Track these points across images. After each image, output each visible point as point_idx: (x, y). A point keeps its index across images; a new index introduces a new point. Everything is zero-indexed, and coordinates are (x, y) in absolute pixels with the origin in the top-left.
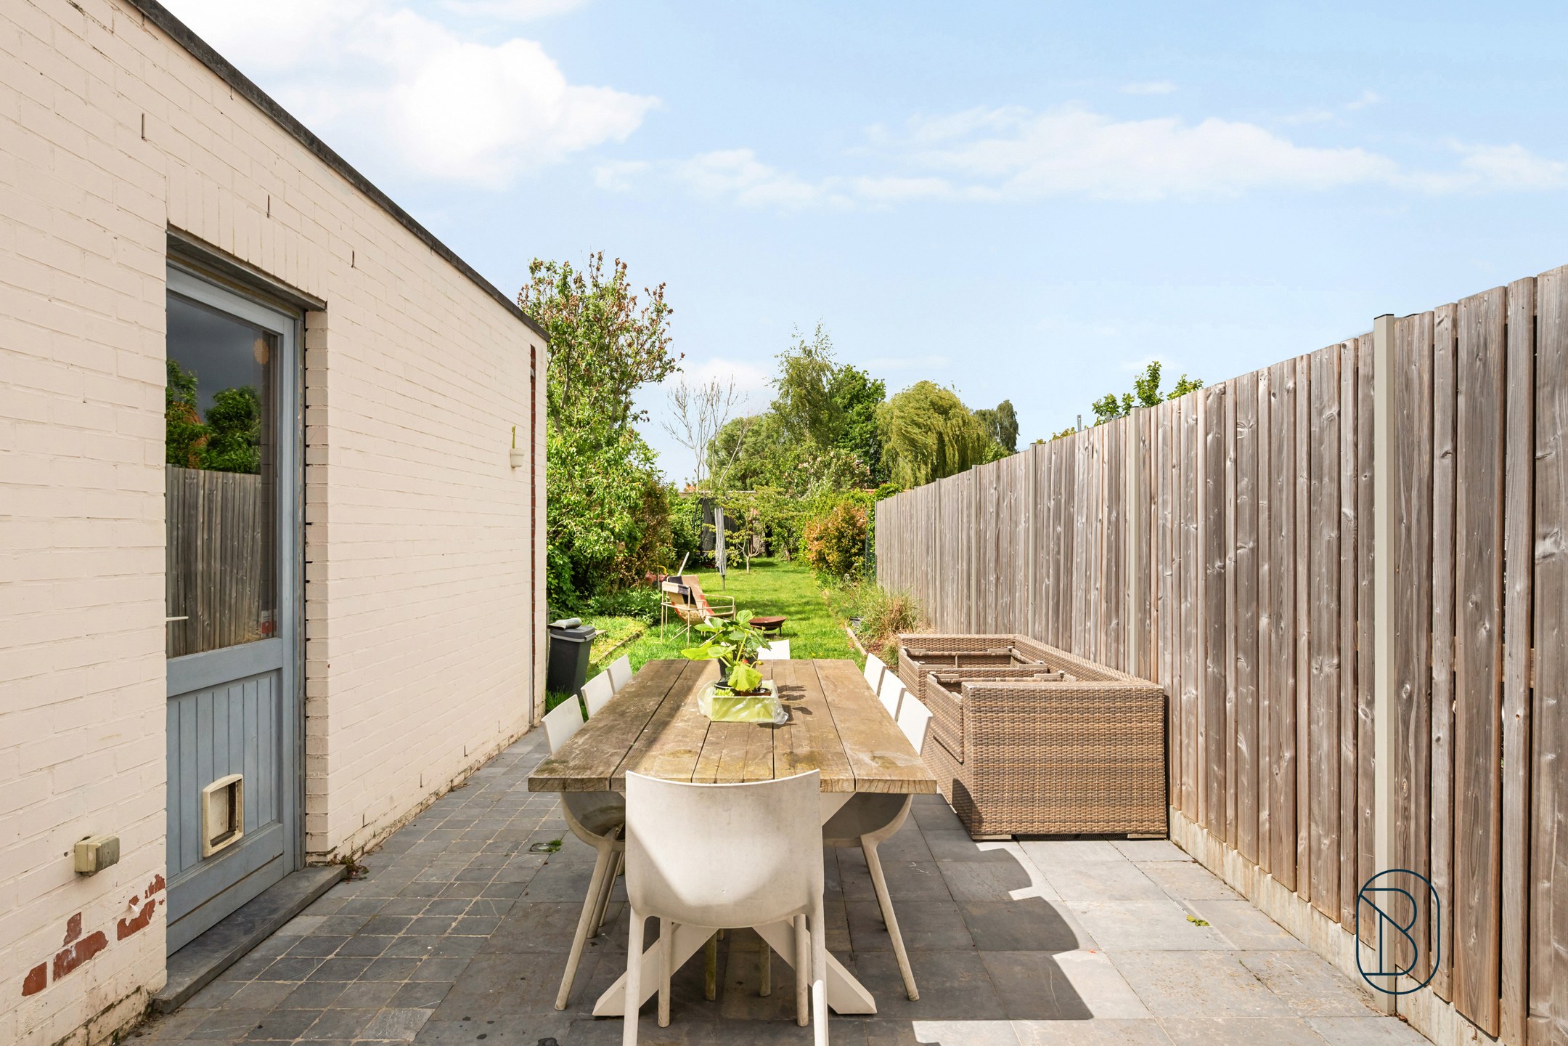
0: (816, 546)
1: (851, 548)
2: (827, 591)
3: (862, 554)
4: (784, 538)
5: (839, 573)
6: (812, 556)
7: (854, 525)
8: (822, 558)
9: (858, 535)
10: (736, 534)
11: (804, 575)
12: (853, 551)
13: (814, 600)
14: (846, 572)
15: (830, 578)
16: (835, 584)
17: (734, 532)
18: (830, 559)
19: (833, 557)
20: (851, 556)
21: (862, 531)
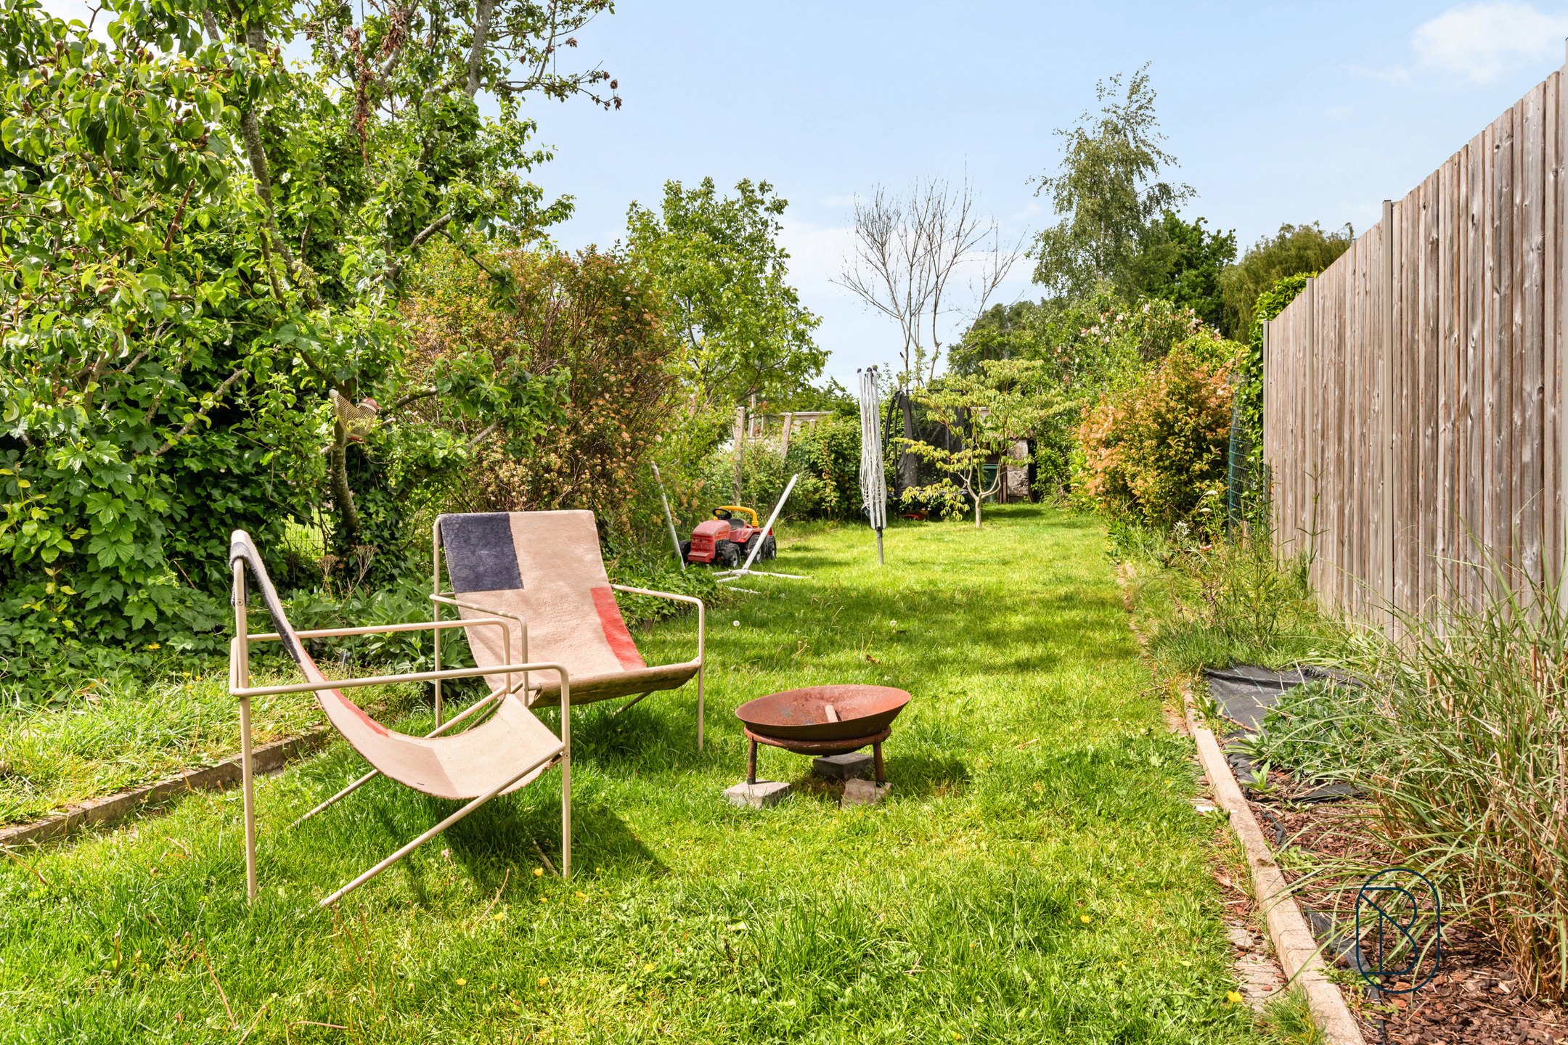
0: (1109, 459)
1: (1191, 461)
2: (1129, 564)
3: (1220, 475)
4: (1056, 466)
5: (1159, 522)
6: (1095, 484)
7: (1201, 405)
8: (1118, 488)
9: (1209, 428)
10: (956, 456)
11: (1085, 531)
12: (1197, 466)
13: (1090, 592)
14: (1179, 518)
15: (1137, 533)
16: (1150, 547)
17: (952, 453)
18: (1138, 486)
19: (1147, 483)
20: (1190, 481)
21: (1220, 420)
